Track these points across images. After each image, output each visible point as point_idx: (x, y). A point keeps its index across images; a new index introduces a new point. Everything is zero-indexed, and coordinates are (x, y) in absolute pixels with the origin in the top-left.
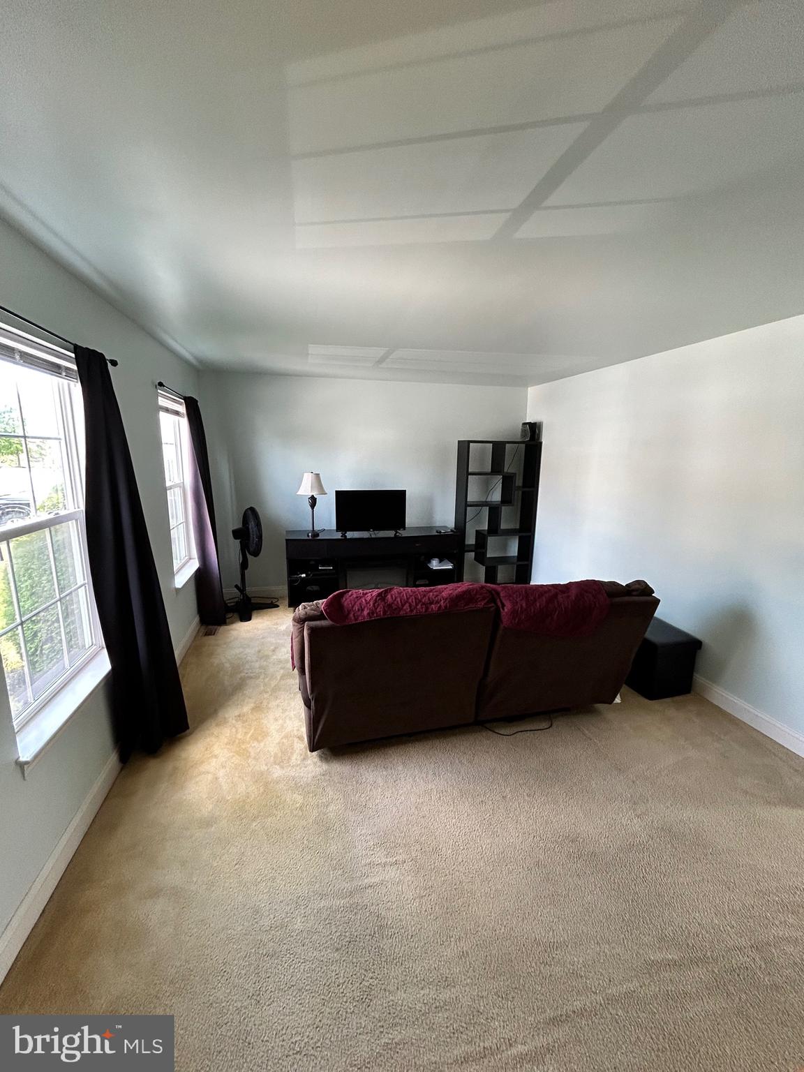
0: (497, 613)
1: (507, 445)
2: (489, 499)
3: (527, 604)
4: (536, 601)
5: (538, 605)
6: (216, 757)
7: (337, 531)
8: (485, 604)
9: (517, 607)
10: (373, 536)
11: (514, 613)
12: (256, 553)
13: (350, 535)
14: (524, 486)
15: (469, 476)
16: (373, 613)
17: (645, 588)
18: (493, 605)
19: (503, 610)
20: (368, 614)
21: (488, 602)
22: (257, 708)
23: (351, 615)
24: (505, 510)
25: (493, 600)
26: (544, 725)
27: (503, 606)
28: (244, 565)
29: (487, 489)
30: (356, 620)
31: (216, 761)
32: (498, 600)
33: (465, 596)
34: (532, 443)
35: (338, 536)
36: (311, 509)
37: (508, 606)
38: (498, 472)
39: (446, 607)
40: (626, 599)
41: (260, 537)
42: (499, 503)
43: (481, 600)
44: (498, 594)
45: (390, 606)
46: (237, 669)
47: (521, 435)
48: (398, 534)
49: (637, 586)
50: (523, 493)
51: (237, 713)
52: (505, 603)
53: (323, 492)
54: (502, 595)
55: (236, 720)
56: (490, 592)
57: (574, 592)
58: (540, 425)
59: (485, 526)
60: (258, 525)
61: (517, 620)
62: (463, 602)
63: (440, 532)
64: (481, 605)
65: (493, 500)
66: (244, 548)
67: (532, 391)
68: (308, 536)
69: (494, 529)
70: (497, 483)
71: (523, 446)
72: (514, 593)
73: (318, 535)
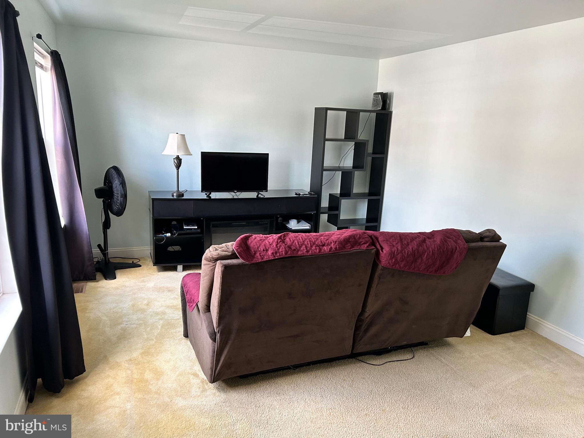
0: (377, 254)
1: (361, 113)
2: (341, 165)
3: (402, 247)
4: (408, 245)
5: (411, 248)
6: (118, 394)
7: (202, 192)
8: (368, 247)
9: (393, 250)
10: (235, 197)
11: (392, 255)
12: (119, 213)
13: (215, 195)
14: (374, 153)
15: (326, 142)
16: (276, 253)
17: (495, 235)
18: (373, 247)
19: (382, 252)
20: (273, 253)
21: (369, 245)
22: (146, 353)
23: (258, 254)
24: (358, 175)
25: (373, 244)
26: (408, 356)
27: (382, 248)
28: (107, 225)
29: (340, 154)
30: (262, 259)
31: (119, 398)
32: (378, 244)
33: (351, 240)
34: (383, 112)
35: (203, 196)
36: (176, 170)
37: (386, 249)
38: (353, 139)
39: (336, 248)
40: (480, 244)
41: (125, 196)
42: (352, 168)
43: (364, 243)
44: (377, 239)
45: (289, 247)
46: (115, 321)
47: (373, 104)
48: (260, 196)
49: (488, 234)
50: (373, 159)
51: (127, 358)
52: (383, 246)
53: (188, 153)
54: (380, 240)
55: (129, 364)
56: (371, 237)
57: (438, 239)
58: (390, 96)
59: (337, 191)
60: (123, 183)
61: (393, 260)
62: (349, 245)
63: (299, 194)
64: (364, 247)
65: (345, 166)
66: (108, 207)
67: (383, 63)
68: (173, 196)
69: (346, 192)
70: (350, 148)
71: (374, 115)
72: (390, 238)
73: (183, 195)
